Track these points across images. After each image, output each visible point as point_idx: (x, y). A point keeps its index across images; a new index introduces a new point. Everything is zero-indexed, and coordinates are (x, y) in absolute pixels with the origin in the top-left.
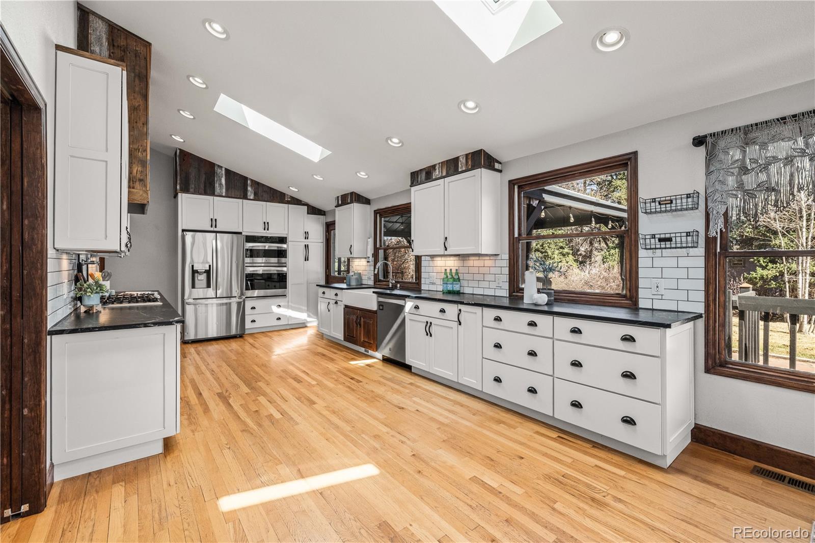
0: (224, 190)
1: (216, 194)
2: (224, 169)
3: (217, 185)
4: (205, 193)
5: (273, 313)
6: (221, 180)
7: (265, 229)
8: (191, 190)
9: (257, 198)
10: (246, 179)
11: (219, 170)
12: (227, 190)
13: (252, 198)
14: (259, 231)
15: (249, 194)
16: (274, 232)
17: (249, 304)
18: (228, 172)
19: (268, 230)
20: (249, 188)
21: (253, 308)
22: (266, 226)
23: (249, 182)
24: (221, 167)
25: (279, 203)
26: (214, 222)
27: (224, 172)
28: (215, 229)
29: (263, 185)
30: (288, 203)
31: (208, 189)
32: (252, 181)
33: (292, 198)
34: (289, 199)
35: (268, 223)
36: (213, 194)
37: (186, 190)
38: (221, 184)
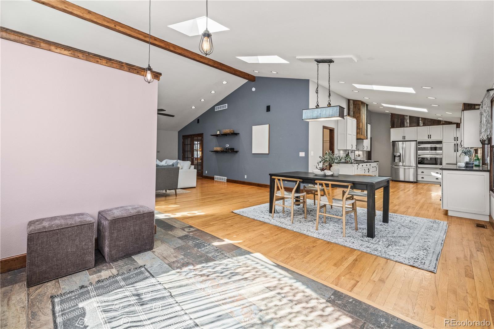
0: (408, 124)
1: (405, 126)
2: (408, 116)
3: (405, 123)
4: (401, 127)
5: (432, 175)
6: (407, 121)
7: (429, 138)
8: (395, 127)
9: (425, 125)
10: (419, 118)
11: (406, 117)
12: (410, 124)
13: (422, 125)
14: (426, 139)
15: (420, 124)
16: (433, 139)
17: (420, 171)
18: (410, 117)
19: (431, 138)
20: (420, 122)
21: (422, 172)
22: (429, 136)
23: (420, 119)
24: (407, 116)
25: (437, 125)
26: (404, 137)
27: (408, 117)
28: (405, 140)
29: (428, 119)
30: (443, 124)
31: (402, 125)
32: (422, 118)
33: (445, 121)
34: (444, 123)
35: (431, 135)
36: (404, 127)
37: (393, 127)
38: (407, 123)
